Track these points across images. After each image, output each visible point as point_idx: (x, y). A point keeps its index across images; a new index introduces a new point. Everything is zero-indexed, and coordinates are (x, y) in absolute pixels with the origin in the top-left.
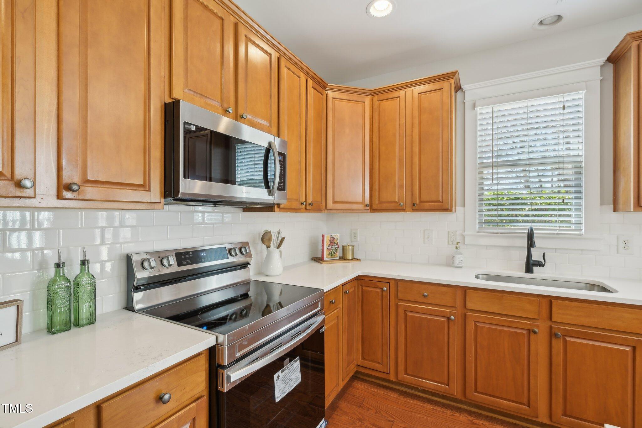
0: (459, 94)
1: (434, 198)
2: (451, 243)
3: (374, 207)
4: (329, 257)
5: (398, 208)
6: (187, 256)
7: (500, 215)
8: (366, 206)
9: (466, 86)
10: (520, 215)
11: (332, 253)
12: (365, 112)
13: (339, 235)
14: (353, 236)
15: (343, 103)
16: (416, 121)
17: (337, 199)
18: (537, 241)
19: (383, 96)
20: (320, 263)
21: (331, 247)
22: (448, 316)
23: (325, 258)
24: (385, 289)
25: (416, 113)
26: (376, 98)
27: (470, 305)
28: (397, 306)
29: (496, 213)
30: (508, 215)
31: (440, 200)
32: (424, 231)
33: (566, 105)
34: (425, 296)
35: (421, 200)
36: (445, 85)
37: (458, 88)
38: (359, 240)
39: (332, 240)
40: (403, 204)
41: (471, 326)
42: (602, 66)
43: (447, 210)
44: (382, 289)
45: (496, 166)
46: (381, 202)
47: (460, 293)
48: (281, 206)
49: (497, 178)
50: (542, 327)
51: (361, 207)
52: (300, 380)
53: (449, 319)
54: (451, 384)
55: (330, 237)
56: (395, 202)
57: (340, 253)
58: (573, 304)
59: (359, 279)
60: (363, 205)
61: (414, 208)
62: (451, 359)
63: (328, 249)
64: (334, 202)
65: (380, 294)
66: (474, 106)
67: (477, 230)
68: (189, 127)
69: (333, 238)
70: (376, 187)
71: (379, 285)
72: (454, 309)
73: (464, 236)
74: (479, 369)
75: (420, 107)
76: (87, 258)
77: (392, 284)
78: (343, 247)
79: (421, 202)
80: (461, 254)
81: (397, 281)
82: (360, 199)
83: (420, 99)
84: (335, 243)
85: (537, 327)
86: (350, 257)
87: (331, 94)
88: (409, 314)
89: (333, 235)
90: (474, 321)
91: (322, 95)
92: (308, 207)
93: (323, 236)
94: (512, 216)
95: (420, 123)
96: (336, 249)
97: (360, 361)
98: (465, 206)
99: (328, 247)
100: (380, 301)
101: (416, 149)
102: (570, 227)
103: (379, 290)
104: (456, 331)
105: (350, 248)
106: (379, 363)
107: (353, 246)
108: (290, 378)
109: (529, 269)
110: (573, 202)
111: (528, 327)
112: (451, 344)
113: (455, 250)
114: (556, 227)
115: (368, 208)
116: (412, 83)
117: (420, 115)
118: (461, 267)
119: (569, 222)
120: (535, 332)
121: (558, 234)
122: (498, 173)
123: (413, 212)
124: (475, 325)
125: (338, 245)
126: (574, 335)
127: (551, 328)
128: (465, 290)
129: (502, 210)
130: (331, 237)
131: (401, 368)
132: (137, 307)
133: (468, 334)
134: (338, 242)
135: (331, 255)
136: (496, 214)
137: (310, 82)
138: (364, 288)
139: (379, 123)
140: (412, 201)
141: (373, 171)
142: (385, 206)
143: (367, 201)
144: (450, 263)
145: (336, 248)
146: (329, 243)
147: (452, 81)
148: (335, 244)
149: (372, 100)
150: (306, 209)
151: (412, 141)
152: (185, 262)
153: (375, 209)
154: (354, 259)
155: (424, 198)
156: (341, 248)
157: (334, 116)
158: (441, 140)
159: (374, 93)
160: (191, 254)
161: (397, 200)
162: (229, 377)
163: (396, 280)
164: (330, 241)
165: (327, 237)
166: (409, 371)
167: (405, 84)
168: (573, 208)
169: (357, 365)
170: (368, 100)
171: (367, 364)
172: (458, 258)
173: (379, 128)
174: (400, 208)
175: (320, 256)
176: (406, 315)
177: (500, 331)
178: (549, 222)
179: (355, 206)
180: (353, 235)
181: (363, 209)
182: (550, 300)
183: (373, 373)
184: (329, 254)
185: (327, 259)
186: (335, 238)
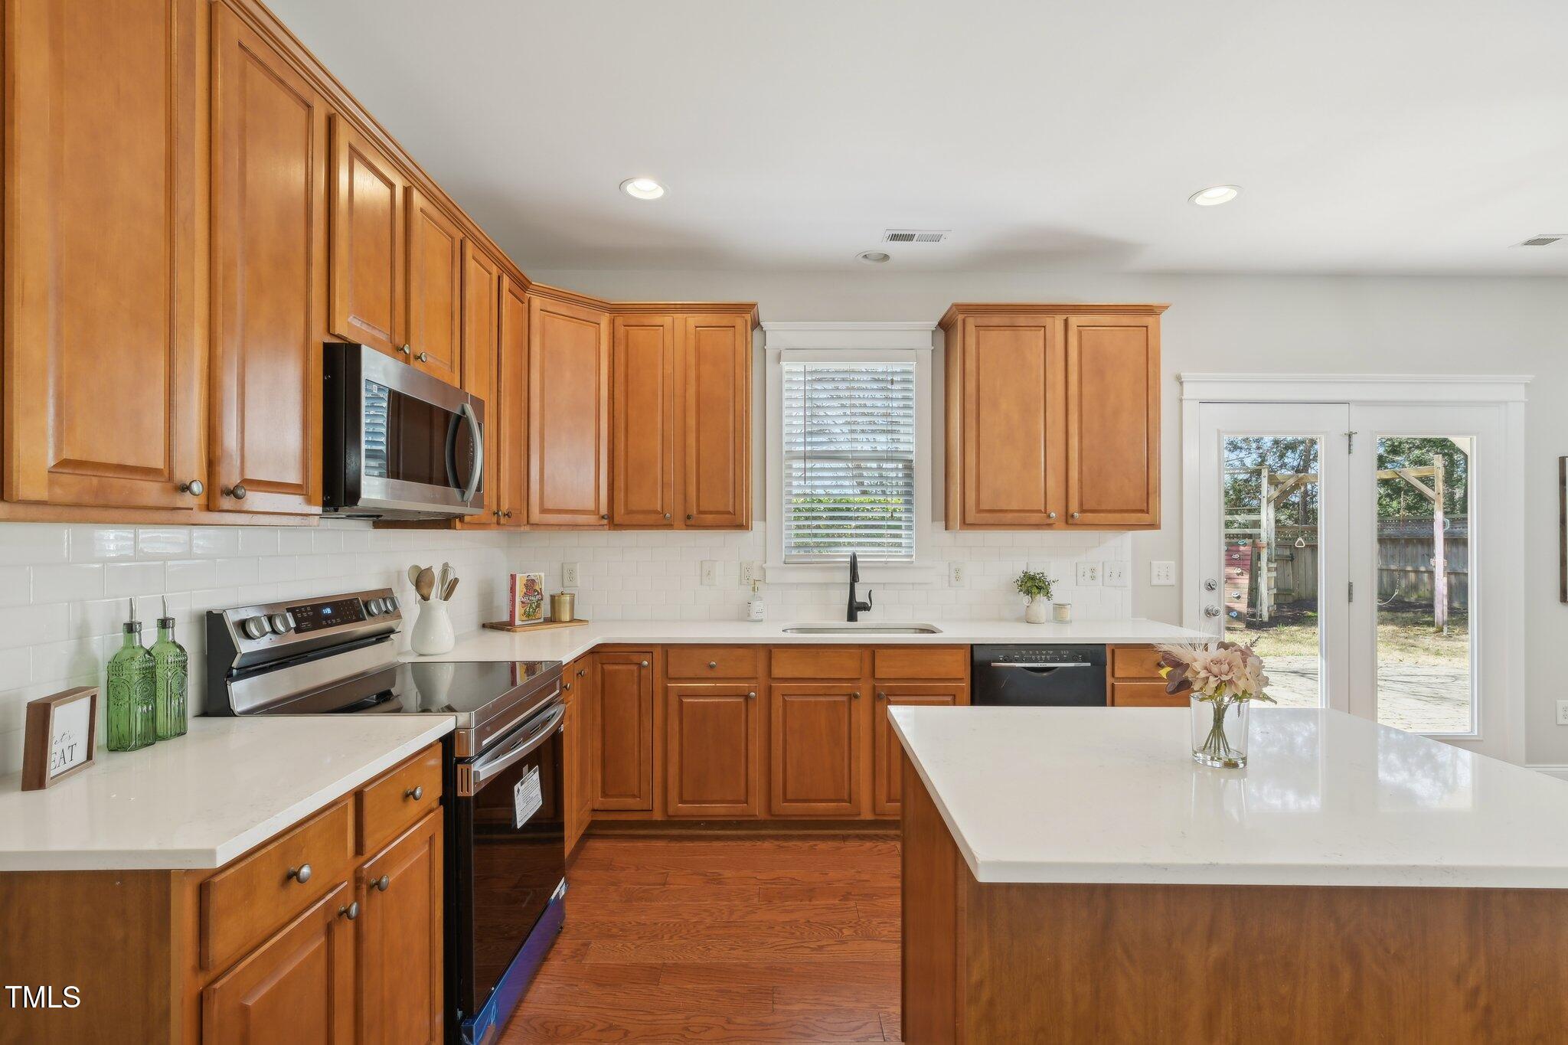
0: (757, 333)
1: (722, 509)
2: (745, 582)
3: (617, 520)
4: (525, 618)
5: (664, 523)
6: (305, 615)
7: (815, 535)
8: (603, 517)
9: (766, 323)
10: (845, 535)
11: (531, 610)
12: (599, 343)
13: (543, 575)
14: (566, 576)
15: (560, 322)
16: (692, 374)
17: (549, 505)
18: (860, 573)
19: (633, 319)
20: (509, 630)
21: (529, 599)
22: (746, 694)
23: (518, 622)
24: (646, 663)
25: (692, 360)
26: (619, 321)
27: (777, 672)
28: (666, 690)
29: (809, 531)
30: (828, 535)
31: (731, 509)
32: (701, 562)
33: (895, 379)
34: (712, 667)
35: (701, 509)
36: (739, 322)
37: (756, 324)
38: (579, 585)
39: (530, 584)
40: (671, 516)
41: (777, 702)
42: (933, 332)
43: (741, 525)
44: (640, 665)
45: (810, 458)
46: (629, 512)
47: (762, 655)
48: (467, 519)
49: (812, 478)
50: (864, 690)
51: (592, 519)
52: (541, 803)
53: (747, 697)
54: (750, 800)
55: (526, 578)
56: (656, 512)
57: (545, 609)
58: (898, 651)
59: (597, 651)
60: (597, 516)
61: (689, 522)
62: (750, 760)
63: (523, 602)
64: (544, 511)
65: (636, 674)
66: (779, 358)
67: (783, 560)
69: (533, 581)
70: (620, 483)
71: (635, 658)
72: (754, 681)
73: (764, 570)
74: (788, 766)
75: (698, 350)
76: (168, 615)
77: (658, 654)
78: (553, 597)
79: (700, 512)
80: (761, 599)
81: (667, 648)
82: (591, 506)
83: (697, 335)
84: (535, 591)
85: (859, 689)
86: (566, 617)
87: (537, 302)
88: (685, 700)
89: (533, 575)
90: (783, 695)
91: (523, 303)
92: (503, 520)
93: (513, 577)
94: (833, 536)
95: (698, 378)
96: (537, 602)
97: (600, 802)
98: (765, 520)
99: (523, 600)
100: (635, 687)
101: (692, 422)
102: (900, 552)
103: (635, 668)
104: (757, 713)
105: (568, 598)
106: (634, 796)
107: (573, 596)
108: (531, 796)
109: (852, 617)
110: (903, 516)
111: (849, 691)
112: (750, 738)
113: (752, 593)
114: (884, 552)
115: (605, 522)
116: (686, 306)
117: (698, 365)
118: (762, 621)
119: (900, 545)
120: (856, 697)
121: (886, 562)
122: (812, 469)
123: (687, 529)
124: (784, 700)
125: (542, 595)
126: (898, 693)
127: (874, 687)
128: (769, 650)
129: (818, 527)
130: (529, 578)
131: (674, 794)
132: (238, 708)
133: (773, 715)
134: (541, 589)
135: (529, 615)
136: (810, 534)
137: (506, 280)
138: (608, 667)
139: (627, 366)
140: (685, 510)
141: (616, 454)
142: (640, 518)
143: (604, 510)
144: (745, 615)
145: (539, 600)
146: (525, 590)
147: (748, 317)
148: (537, 593)
149: (613, 322)
150: (498, 523)
151: (685, 406)
152: (305, 626)
153: (618, 523)
154: (572, 620)
155: (704, 507)
156: (547, 601)
157: (543, 346)
158: (731, 409)
159: (616, 310)
160: (309, 611)
161: (659, 509)
162: (477, 774)
163: (663, 645)
164: (526, 586)
165: (521, 578)
166: (686, 797)
167: (673, 307)
168: (903, 524)
169: (594, 810)
170: (604, 320)
171: (613, 803)
172: (757, 606)
173: (626, 376)
174: (665, 522)
175: (506, 618)
176: (681, 703)
177: (816, 703)
178: (879, 545)
179: (581, 519)
180: (566, 573)
181: (595, 524)
182: (873, 649)
183: (623, 817)
184: (525, 612)
185: (521, 623)
186: (536, 581)
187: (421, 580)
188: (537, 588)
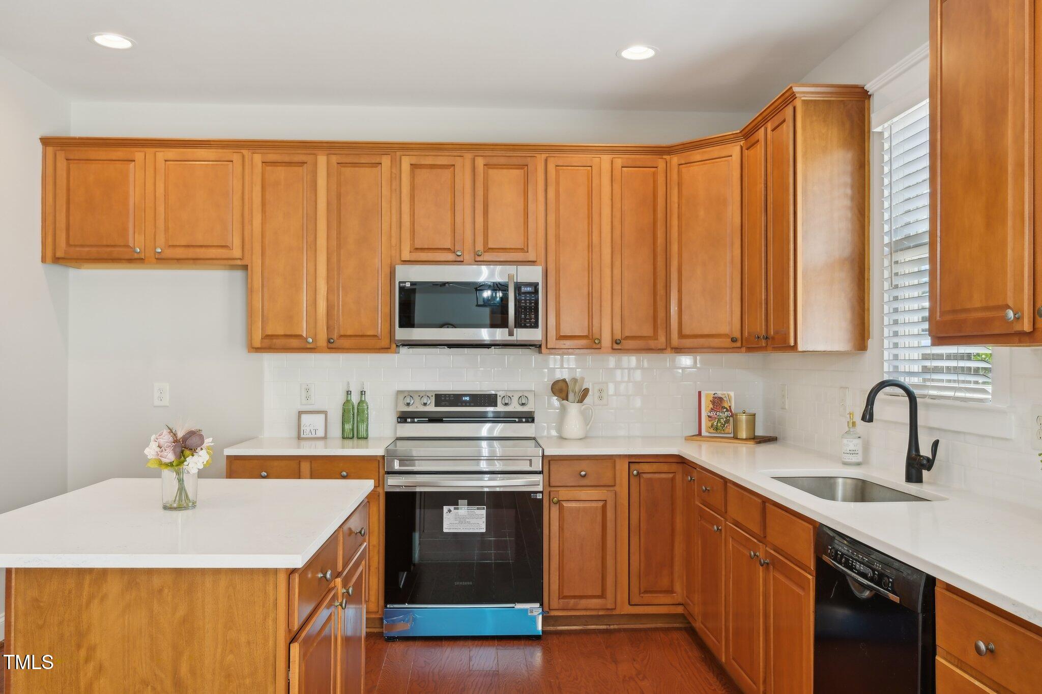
4: (712, 430)
11: (719, 424)
12: (732, 174)
13: (732, 394)
21: (716, 414)
23: (704, 433)
39: (718, 403)
55: (712, 396)
63: (709, 417)
68: (404, 284)
69: (721, 399)
75: (772, 156)
83: (772, 140)
84: (725, 408)
89: (720, 394)
93: (698, 393)
96: (726, 418)
99: (709, 414)
125: (731, 412)
130: (716, 396)
134: (730, 407)
135: (717, 429)
143: (735, 333)
145: (728, 416)
146: (711, 406)
148: (725, 410)
152: (443, 403)
164: (713, 402)
165: (707, 395)
181: (729, 346)
184: (712, 426)
185: (707, 434)
186: (725, 399)
187: (561, 389)
188: (726, 405)
